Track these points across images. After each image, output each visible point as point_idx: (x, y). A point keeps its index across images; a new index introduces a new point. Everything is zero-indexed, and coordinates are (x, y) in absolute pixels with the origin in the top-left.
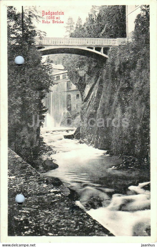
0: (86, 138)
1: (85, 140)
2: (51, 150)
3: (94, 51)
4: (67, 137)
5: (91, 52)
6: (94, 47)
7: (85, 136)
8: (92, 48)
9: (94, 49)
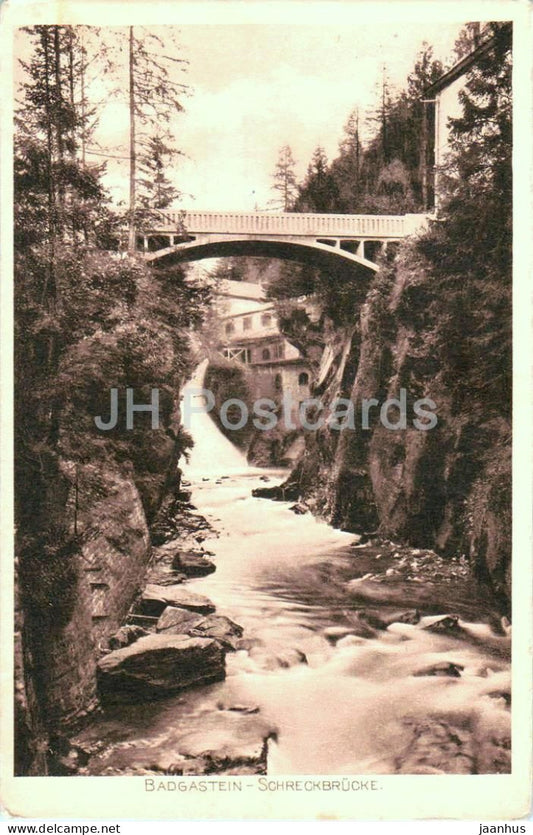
0: (314, 497)
1: (311, 501)
2: (208, 526)
3: (337, 250)
4: (260, 493)
5: (331, 253)
6: (338, 240)
7: (312, 491)
8: (332, 243)
9: (338, 245)
